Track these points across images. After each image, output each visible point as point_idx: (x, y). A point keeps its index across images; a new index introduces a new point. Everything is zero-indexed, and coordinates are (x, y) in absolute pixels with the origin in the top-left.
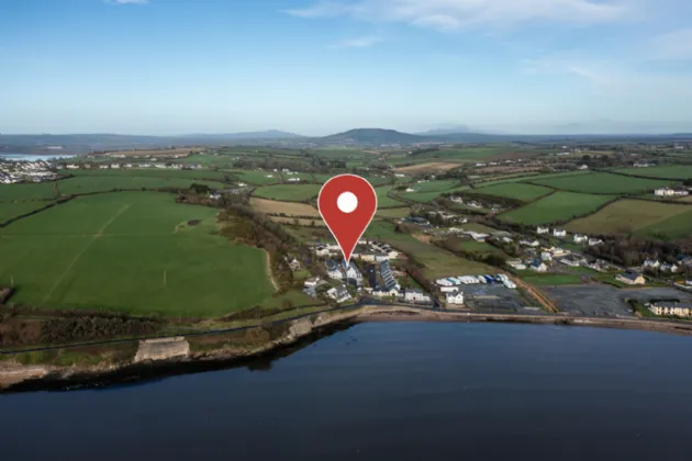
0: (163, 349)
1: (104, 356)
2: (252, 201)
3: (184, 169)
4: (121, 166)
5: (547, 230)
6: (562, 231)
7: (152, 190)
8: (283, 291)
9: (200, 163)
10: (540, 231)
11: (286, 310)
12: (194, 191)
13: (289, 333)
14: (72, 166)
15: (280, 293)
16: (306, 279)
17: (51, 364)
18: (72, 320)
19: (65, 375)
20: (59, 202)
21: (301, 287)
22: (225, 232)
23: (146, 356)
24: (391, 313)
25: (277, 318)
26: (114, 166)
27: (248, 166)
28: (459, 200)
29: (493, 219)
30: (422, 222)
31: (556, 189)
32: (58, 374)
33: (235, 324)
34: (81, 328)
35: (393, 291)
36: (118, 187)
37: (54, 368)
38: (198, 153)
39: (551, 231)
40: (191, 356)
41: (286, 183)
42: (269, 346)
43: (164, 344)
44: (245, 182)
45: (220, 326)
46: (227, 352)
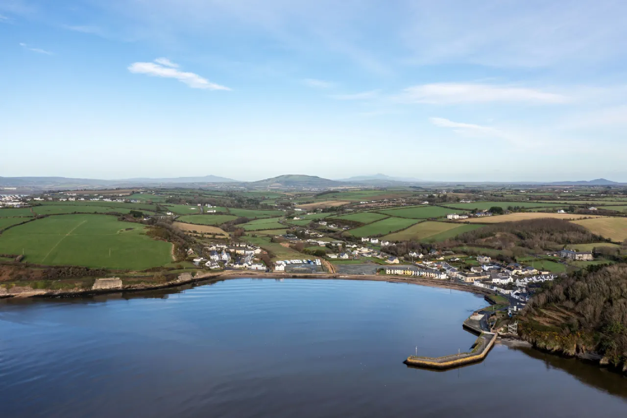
0: (108, 283)
1: (76, 284)
2: (175, 224)
3: (126, 202)
4: (77, 199)
5: (368, 240)
6: (376, 240)
7: (101, 213)
8: (178, 261)
9: (139, 199)
10: (363, 240)
11: (179, 269)
12: (131, 215)
13: (178, 279)
14: (38, 199)
15: (176, 262)
16: (194, 258)
17: (48, 289)
18: (59, 269)
19: (56, 293)
20: (38, 218)
21: (191, 260)
22: (148, 234)
23: (99, 287)
24: (240, 274)
25: (172, 272)
26: (70, 199)
27: (179, 202)
28: (325, 223)
29: (340, 234)
30: (292, 236)
31: (391, 216)
32: (51, 293)
33: (148, 274)
34: (64, 273)
35: (245, 265)
36: (77, 211)
37: (49, 291)
38: (139, 193)
39: (370, 240)
40: (123, 288)
41: (204, 213)
42: (166, 284)
43: (109, 281)
44: (171, 212)
45: (140, 274)
46: (143, 286)
